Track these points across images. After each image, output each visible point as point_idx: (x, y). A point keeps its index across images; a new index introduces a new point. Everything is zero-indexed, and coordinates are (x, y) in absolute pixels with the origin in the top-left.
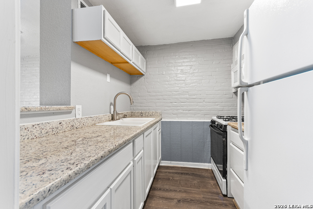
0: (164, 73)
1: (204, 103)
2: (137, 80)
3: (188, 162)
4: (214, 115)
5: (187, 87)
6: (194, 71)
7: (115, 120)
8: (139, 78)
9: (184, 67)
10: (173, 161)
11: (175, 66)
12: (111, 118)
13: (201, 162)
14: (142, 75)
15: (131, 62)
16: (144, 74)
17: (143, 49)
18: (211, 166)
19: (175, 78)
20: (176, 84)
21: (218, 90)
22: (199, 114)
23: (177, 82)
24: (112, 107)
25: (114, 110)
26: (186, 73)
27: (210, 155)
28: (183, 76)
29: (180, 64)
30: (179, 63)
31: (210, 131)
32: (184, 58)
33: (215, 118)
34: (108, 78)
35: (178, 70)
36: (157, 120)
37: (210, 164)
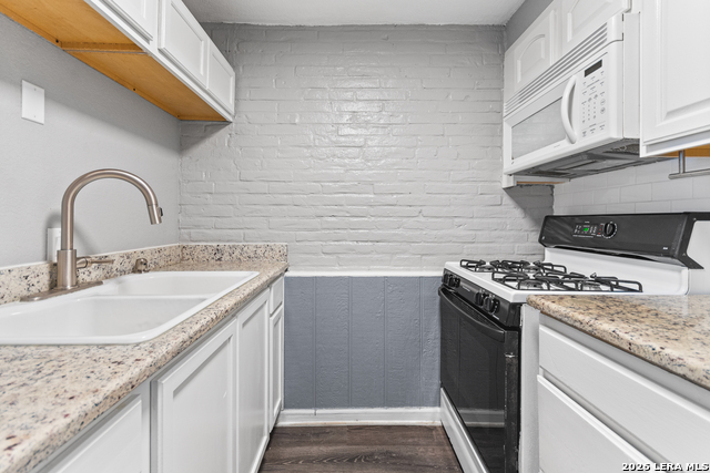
0: (297, 121)
1: (421, 219)
2: (203, 138)
3: (372, 407)
4: (451, 255)
5: (370, 168)
6: (393, 120)
7: (64, 290)
8: (212, 133)
9: (361, 104)
10: (321, 407)
11: (332, 101)
12: (45, 280)
13: (411, 405)
14: (222, 122)
15: (152, 48)
16: (229, 118)
17: (229, 35)
18: (438, 414)
19: (334, 139)
20: (334, 156)
21: (462, 181)
22: (404, 252)
23: (338, 151)
24: (57, 232)
25: (64, 248)
26: (367, 122)
27: (437, 380)
28: (360, 131)
29: (349, 95)
30: (346, 90)
31: (437, 307)
32: (363, 76)
33: (455, 268)
34: (33, 105)
35: (341, 113)
36: (272, 273)
37: (438, 409)
